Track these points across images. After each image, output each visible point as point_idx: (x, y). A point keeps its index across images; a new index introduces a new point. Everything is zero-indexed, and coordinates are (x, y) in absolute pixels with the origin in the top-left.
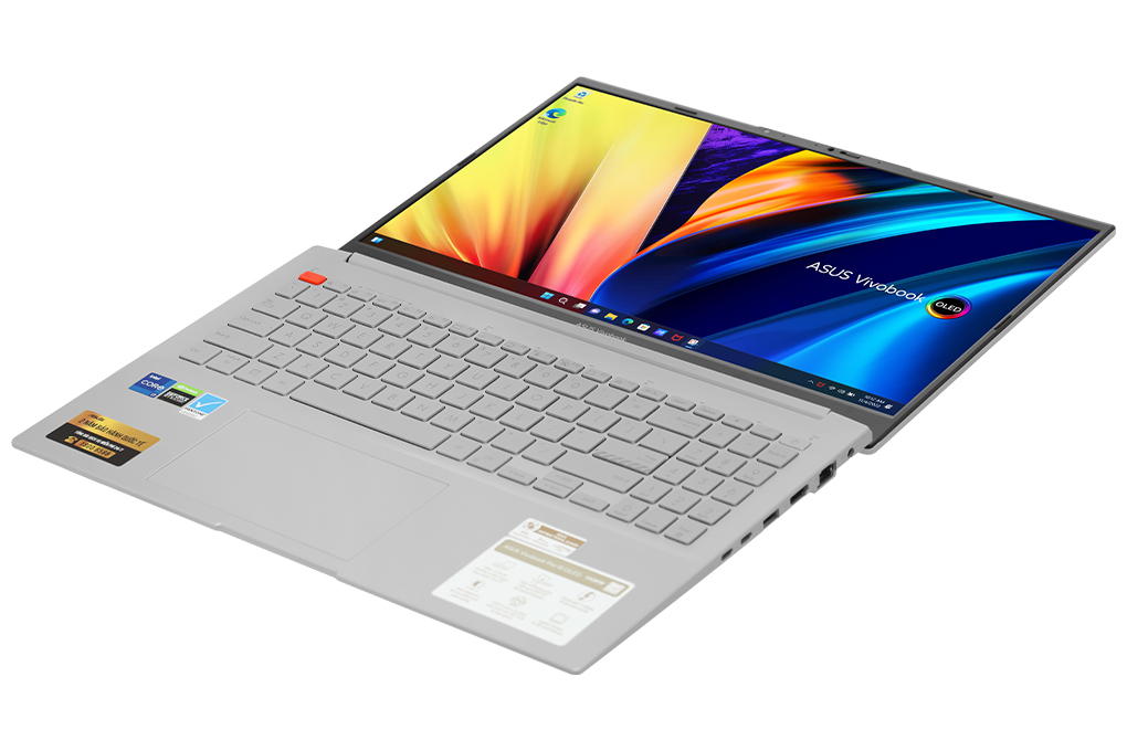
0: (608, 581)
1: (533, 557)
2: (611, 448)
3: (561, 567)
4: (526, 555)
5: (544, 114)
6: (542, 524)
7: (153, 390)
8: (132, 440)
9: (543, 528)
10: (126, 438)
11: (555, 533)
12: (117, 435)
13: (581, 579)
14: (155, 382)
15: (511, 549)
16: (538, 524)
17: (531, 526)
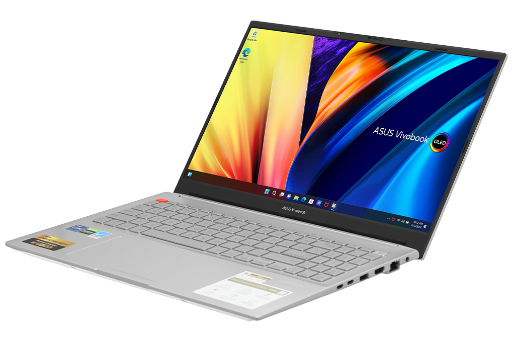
0: (280, 291)
1: (246, 283)
2: (291, 252)
3: (258, 286)
4: (242, 282)
5: (241, 55)
6: (251, 273)
7: (77, 230)
8: (63, 244)
9: (252, 274)
10: (60, 243)
11: (258, 276)
12: (56, 242)
13: (268, 289)
14: (78, 227)
15: (235, 280)
16: (250, 273)
17: (246, 274)
